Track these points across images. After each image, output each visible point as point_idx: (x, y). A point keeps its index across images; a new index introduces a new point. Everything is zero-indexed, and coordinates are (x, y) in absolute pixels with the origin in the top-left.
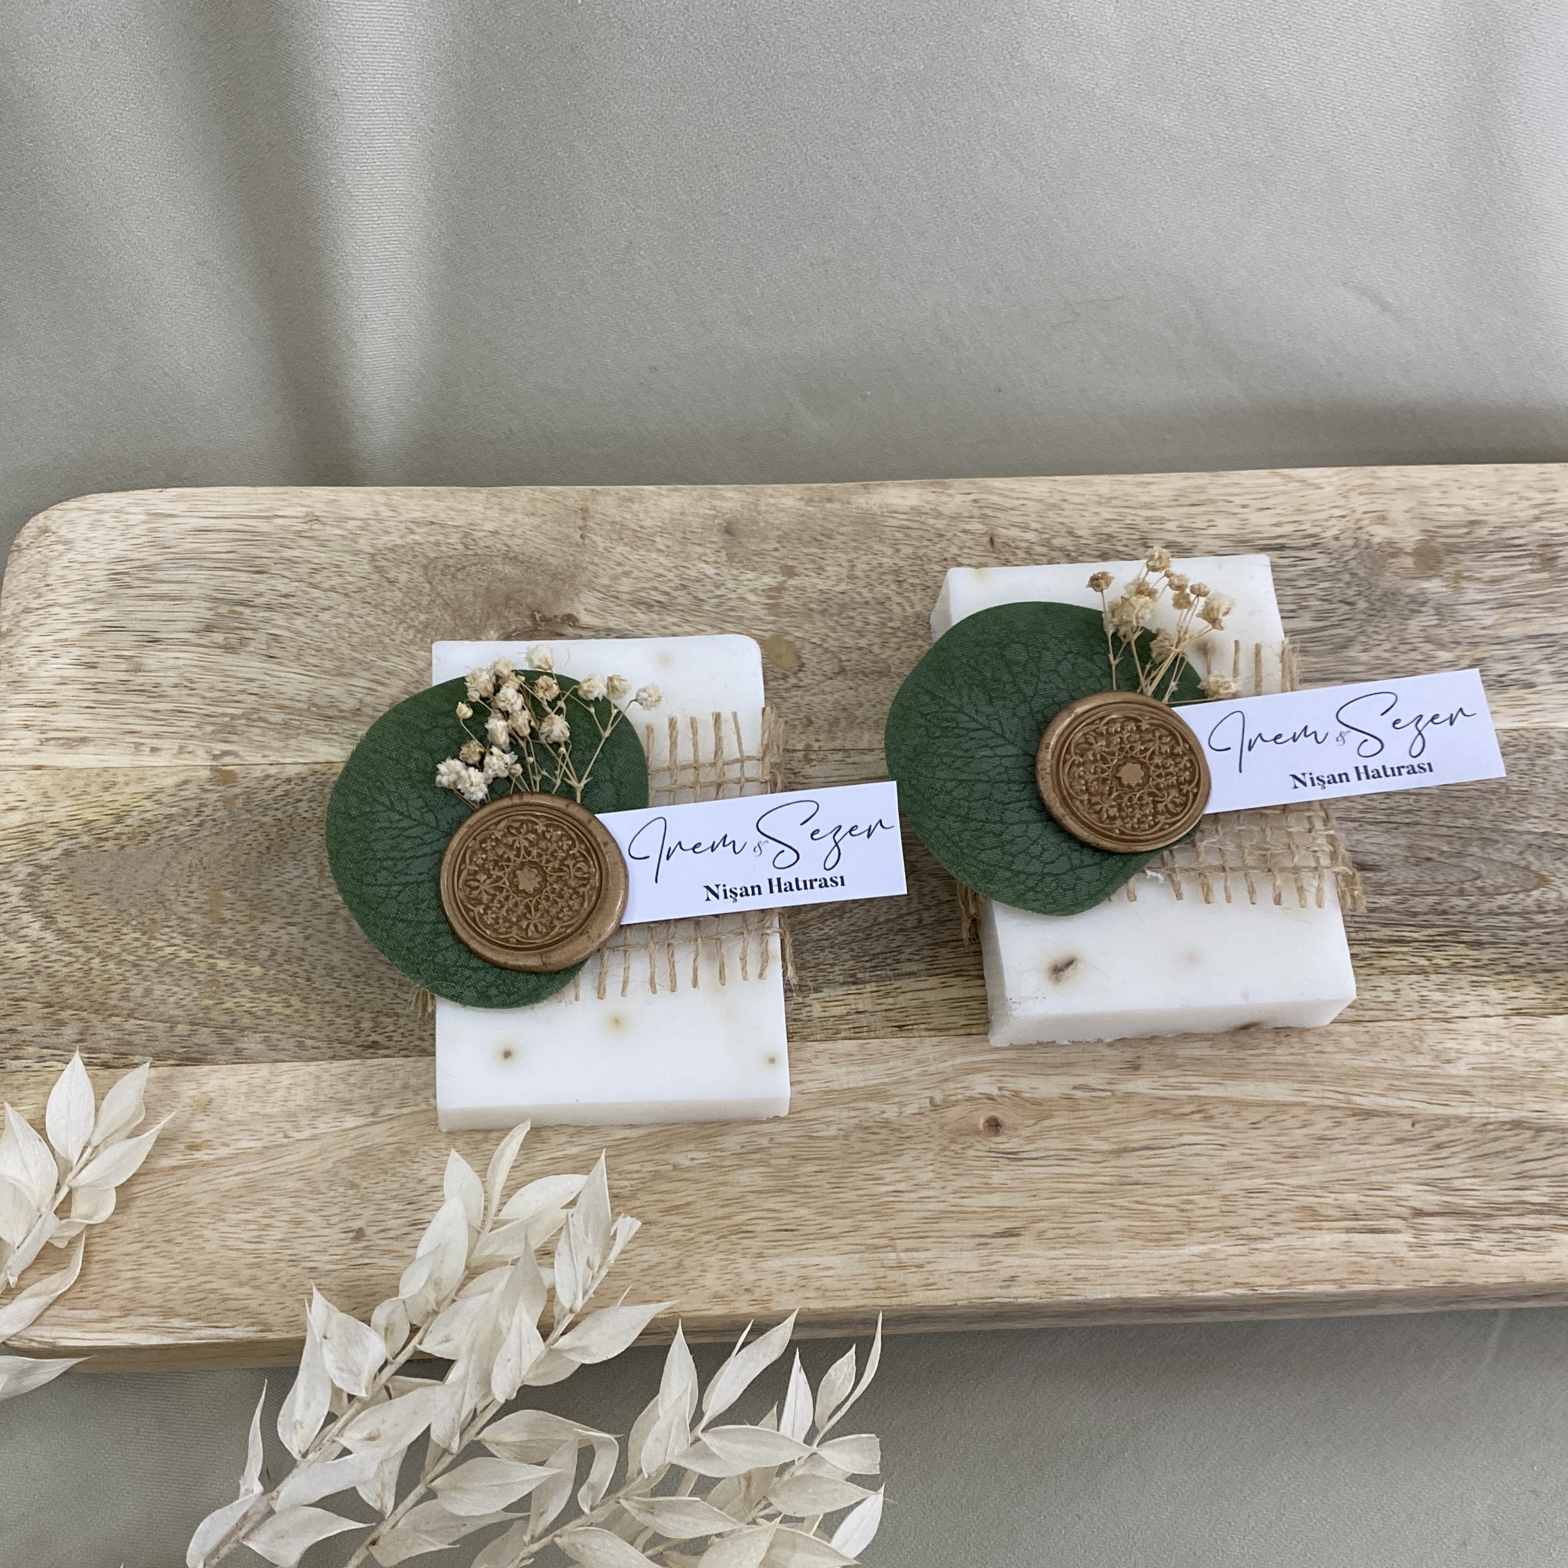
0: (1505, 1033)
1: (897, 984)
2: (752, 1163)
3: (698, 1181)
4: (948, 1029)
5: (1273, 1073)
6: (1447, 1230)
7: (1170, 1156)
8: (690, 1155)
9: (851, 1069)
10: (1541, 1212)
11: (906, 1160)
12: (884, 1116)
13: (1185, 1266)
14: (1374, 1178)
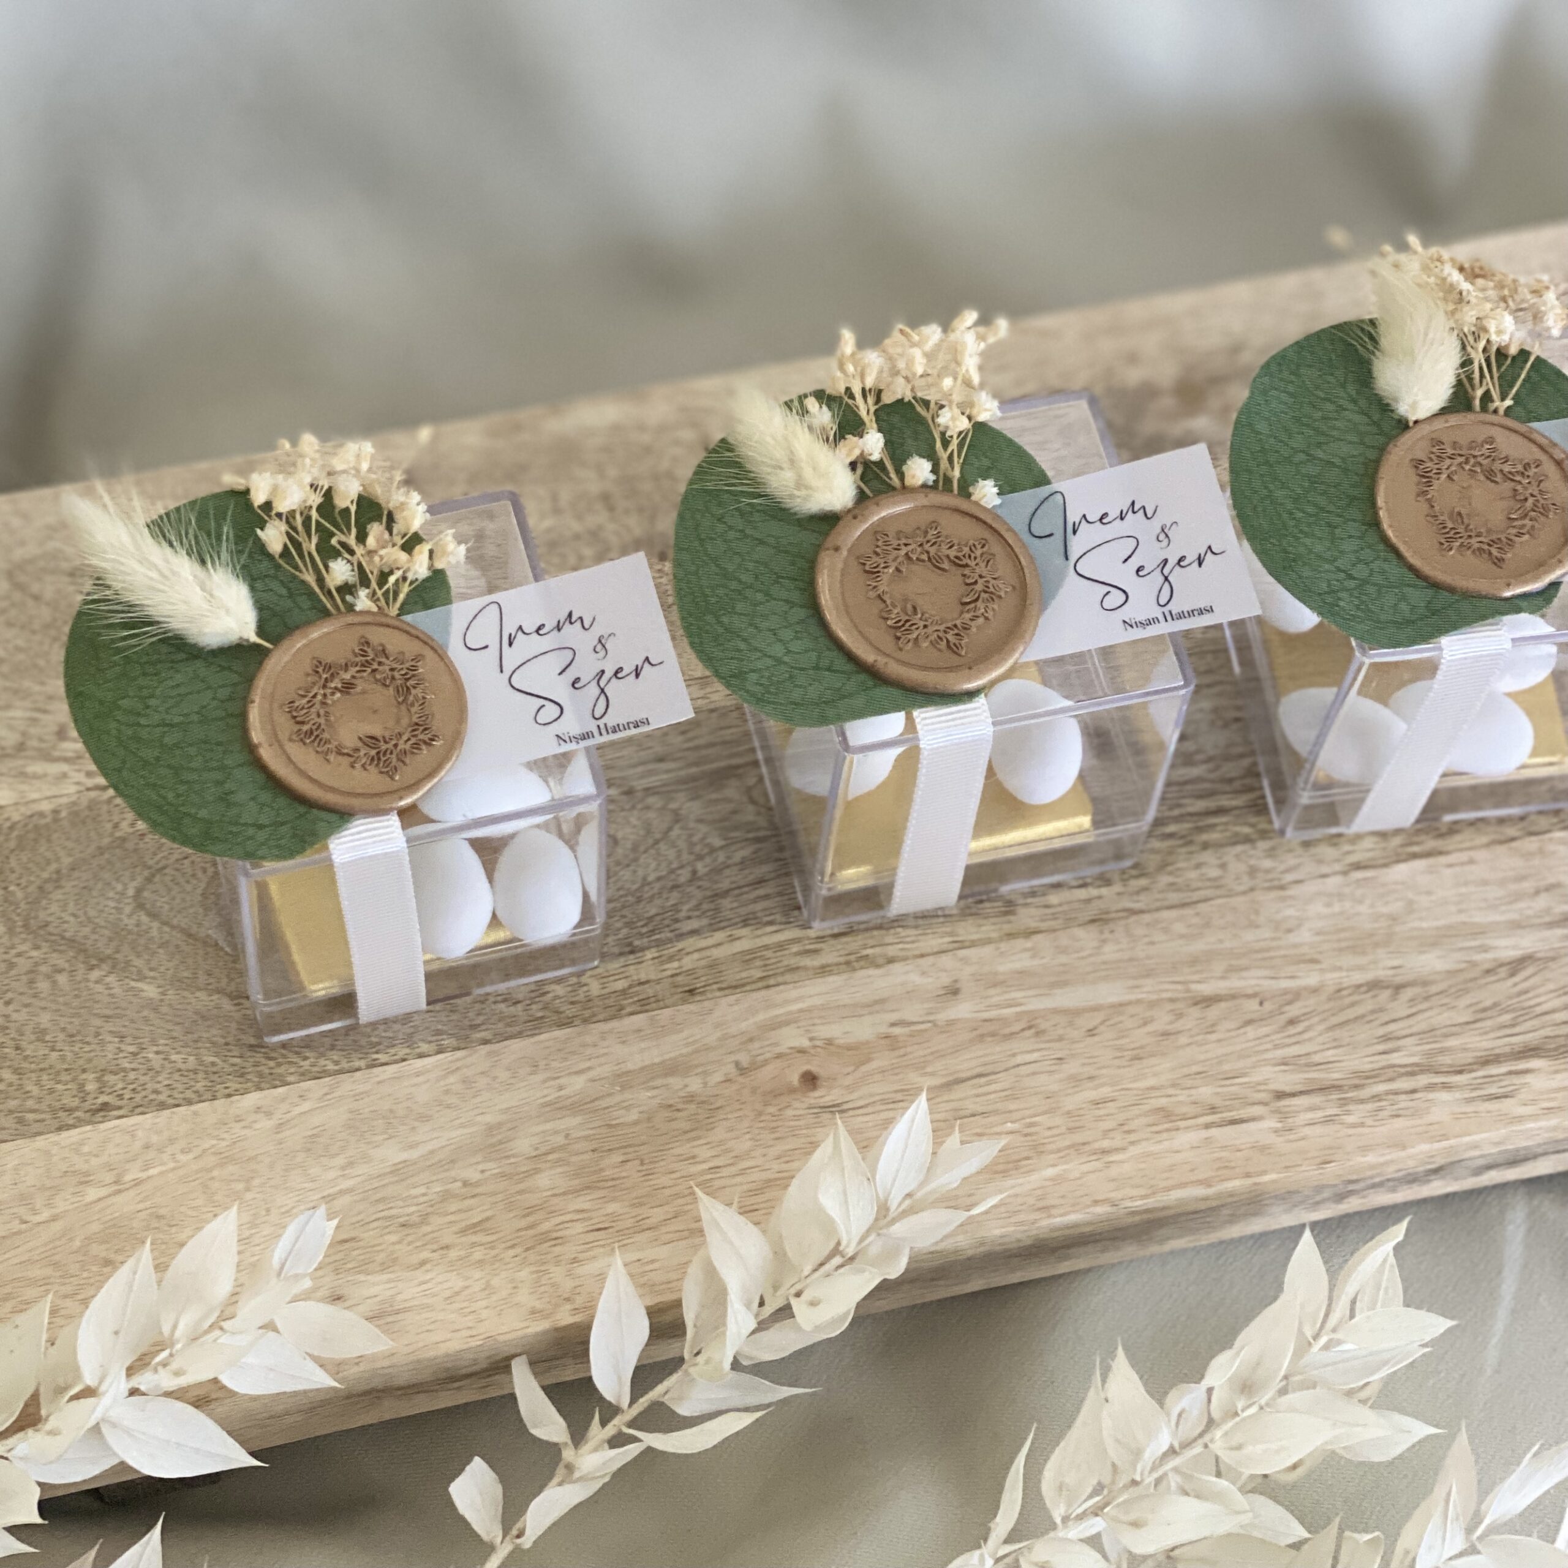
0: (1347, 890)
1: (680, 945)
2: (548, 1165)
3: (494, 1194)
4: (743, 985)
5: (1103, 973)
6: (1312, 1109)
7: (1004, 1081)
8: (481, 1167)
9: (643, 1045)
10: (1412, 1074)
11: (719, 1133)
12: (688, 1089)
13: (1039, 1192)
14: (1226, 1067)
